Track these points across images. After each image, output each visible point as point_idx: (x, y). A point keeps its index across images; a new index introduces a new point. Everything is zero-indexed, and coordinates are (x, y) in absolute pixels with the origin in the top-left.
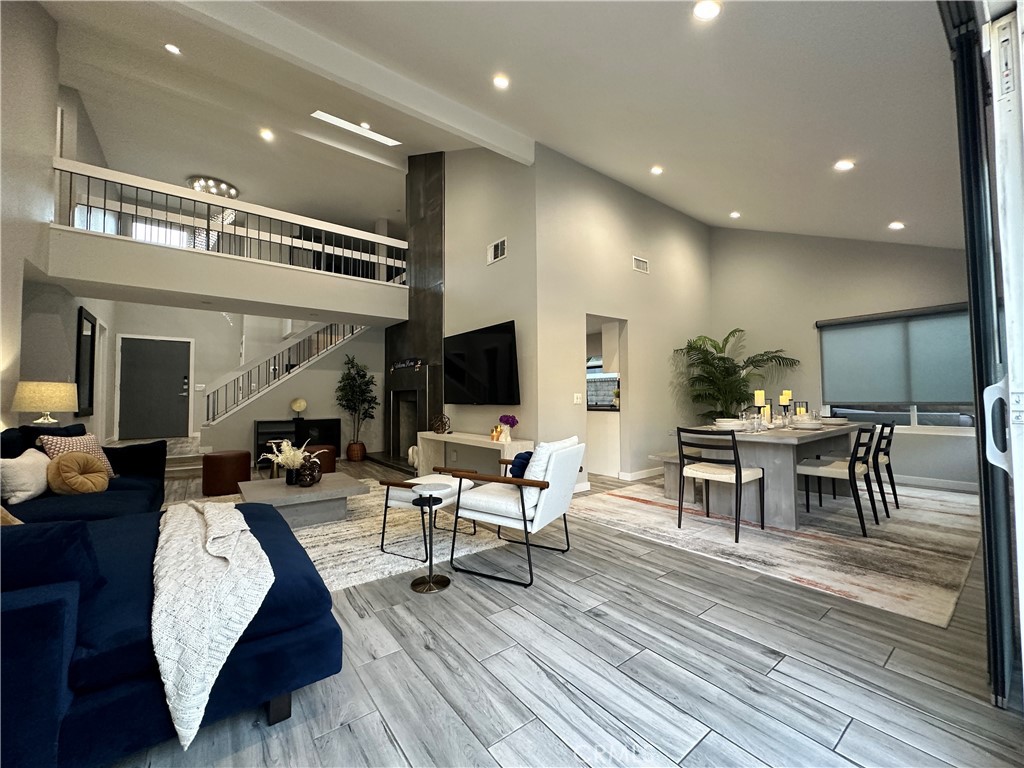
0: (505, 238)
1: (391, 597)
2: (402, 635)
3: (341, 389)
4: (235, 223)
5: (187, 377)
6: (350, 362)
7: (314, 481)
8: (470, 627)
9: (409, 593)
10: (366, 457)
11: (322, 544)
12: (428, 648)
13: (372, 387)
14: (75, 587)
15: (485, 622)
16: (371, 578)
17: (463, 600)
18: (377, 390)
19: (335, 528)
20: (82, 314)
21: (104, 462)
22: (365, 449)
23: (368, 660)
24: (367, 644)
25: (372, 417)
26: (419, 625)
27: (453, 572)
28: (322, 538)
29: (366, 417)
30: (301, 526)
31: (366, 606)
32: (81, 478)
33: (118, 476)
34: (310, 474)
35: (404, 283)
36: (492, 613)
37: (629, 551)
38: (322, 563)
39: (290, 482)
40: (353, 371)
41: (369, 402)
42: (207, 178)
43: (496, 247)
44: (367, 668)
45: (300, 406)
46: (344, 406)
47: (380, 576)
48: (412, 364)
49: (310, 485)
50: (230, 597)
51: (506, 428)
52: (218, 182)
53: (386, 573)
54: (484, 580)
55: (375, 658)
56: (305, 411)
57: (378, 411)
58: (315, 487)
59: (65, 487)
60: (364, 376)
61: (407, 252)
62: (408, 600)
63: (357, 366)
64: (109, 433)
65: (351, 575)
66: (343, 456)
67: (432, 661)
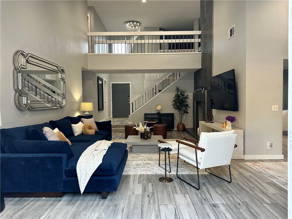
0: (234, 25)
1: (151, 180)
2: (145, 191)
3: (174, 101)
4: (137, 39)
5: (129, 96)
6: (178, 89)
7: (148, 138)
8: (166, 195)
9: (157, 180)
10: (185, 130)
11: (144, 160)
12: (148, 196)
13: (187, 100)
14: (66, 155)
15: (172, 195)
16: (150, 173)
17: (171, 187)
18: (190, 101)
19: (152, 155)
20: (99, 79)
21: (95, 126)
22: (185, 127)
23: (131, 193)
24: (134, 190)
25: (187, 113)
26: (152, 190)
27: (177, 178)
28: (146, 158)
29: (184, 113)
30: (142, 153)
31: (142, 181)
32: (89, 130)
33: (99, 130)
34: (147, 135)
35: (200, 51)
36: (176, 193)
37: (264, 190)
38: (139, 165)
39: (141, 137)
40: (179, 93)
41: (185, 106)
42: (130, 22)
43: (231, 30)
44: (130, 195)
45: (159, 108)
46: (175, 108)
47: (152, 173)
48: (201, 89)
49: (147, 139)
50: (92, 164)
51: (229, 123)
52: (133, 22)
53: (155, 173)
54: (185, 184)
55: (133, 194)
56: (161, 109)
57: (190, 110)
58: (149, 140)
59: (85, 133)
60: (183, 95)
61: (201, 35)
62: (155, 182)
63: (181, 90)
64: (109, 115)
65: (144, 171)
66: (176, 129)
67: (147, 199)
